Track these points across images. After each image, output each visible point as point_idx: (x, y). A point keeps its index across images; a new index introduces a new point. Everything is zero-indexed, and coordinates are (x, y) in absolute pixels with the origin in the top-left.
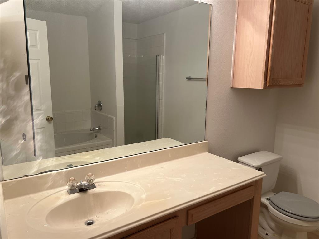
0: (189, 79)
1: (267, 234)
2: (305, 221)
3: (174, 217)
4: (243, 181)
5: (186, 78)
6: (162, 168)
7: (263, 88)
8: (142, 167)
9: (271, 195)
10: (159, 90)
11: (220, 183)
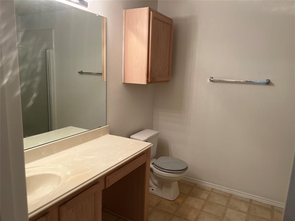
0: (81, 73)
1: (153, 190)
2: (177, 173)
3: (96, 183)
4: (139, 150)
5: (79, 72)
6: (75, 151)
7: (146, 84)
8: (57, 152)
9: (154, 161)
10: (50, 82)
11: (125, 155)
